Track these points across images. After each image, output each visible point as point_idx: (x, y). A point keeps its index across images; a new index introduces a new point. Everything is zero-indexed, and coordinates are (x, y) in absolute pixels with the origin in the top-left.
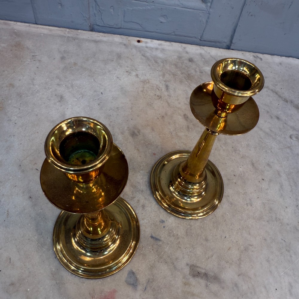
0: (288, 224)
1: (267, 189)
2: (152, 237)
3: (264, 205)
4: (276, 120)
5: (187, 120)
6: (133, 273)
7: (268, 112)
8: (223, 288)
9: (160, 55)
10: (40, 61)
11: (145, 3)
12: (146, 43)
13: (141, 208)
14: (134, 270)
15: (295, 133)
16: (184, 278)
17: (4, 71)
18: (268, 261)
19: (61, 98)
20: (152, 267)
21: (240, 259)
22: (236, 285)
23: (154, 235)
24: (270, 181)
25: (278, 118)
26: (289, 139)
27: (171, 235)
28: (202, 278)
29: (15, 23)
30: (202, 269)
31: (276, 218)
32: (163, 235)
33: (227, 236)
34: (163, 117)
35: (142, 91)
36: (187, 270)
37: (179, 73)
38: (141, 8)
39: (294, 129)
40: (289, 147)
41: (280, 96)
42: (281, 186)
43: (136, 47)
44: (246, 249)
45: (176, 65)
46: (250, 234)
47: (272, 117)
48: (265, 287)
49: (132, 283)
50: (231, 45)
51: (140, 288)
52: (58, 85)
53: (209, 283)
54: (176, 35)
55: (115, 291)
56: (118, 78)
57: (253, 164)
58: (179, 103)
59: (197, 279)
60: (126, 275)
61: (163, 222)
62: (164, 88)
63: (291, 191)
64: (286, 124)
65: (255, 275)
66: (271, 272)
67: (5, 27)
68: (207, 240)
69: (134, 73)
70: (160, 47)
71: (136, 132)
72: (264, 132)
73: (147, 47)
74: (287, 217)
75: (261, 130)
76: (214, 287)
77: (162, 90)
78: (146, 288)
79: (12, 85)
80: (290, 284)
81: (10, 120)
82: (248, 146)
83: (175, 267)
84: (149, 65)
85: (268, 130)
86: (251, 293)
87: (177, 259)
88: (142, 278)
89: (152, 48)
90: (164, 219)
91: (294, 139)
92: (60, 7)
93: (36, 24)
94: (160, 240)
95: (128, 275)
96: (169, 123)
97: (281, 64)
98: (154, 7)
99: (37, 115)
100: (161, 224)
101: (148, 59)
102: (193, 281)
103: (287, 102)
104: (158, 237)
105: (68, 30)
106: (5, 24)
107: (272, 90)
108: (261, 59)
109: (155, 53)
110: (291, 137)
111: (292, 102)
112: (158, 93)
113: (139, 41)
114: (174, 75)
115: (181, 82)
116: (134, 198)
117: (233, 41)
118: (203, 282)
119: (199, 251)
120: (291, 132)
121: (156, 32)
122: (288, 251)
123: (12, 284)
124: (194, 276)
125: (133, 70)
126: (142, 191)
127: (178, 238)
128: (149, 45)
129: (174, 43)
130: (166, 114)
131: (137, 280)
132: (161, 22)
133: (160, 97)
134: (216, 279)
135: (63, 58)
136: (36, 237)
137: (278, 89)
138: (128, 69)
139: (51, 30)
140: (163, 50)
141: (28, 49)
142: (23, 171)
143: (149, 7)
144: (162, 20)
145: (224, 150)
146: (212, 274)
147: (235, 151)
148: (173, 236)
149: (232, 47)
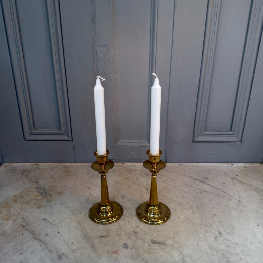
0: (197, 223)
1: (187, 212)
2: (133, 232)
3: (185, 218)
4: (191, 187)
5: (147, 190)
6: (126, 244)
7: (186, 184)
8: (166, 246)
9: (134, 168)
10: (78, 176)
11: (124, 147)
12: (126, 164)
13: (128, 223)
14: (126, 243)
15: (200, 191)
16: (148, 244)
17: (62, 181)
18: (187, 236)
19: (89, 188)
20: (134, 242)
21: (174, 237)
22: (172, 245)
23: (134, 231)
24: (188, 209)
25: (191, 186)
26: (197, 193)
27: (142, 231)
28: (157, 244)
29: (65, 163)
30: (157, 241)
31: (191, 222)
32: (138, 231)
33: (168, 229)
34: (136, 190)
35: (126, 182)
36: (150, 242)
37: (143, 173)
38: (122, 149)
39: (199, 189)
40: (197, 196)
41: (192, 178)
42: (193, 211)
43: (121, 166)
44: (177, 233)
45: (141, 171)
46: (178, 228)
47: (188, 186)
48: (186, 245)
49: (125, 247)
50: (166, 160)
51: (129, 248)
52: (87, 183)
53: (160, 245)
54: (140, 159)
55: (118, 250)
56: (114, 178)
57: (179, 204)
58: (143, 184)
59: (154, 244)
60: (123, 245)
61: (138, 226)
62: (136, 180)
63: (198, 212)
64: (195, 188)
65: (181, 241)
66: (188, 240)
67: (61, 165)
68: (158, 231)
69: (121, 176)
70: (133, 165)
71: (124, 196)
72: (185, 192)
73: (127, 166)
74: (196, 221)
75: (183, 191)
76: (162, 246)
77: (135, 180)
78: (132, 248)
79: (66, 186)
80: (198, 244)
81: (67, 198)
82: (177, 197)
83: (144, 241)
84: (128, 172)
85: (186, 191)
86: (179, 247)
87: (145, 238)
88: (130, 245)
89: (129, 166)
90: (138, 225)
91: (200, 193)
92: (86, 153)
93: (75, 162)
94: (137, 233)
95: (124, 245)
96: (139, 192)
97: (192, 166)
98: (128, 148)
99: (78, 195)
100: (137, 227)
101: (128, 170)
102: (152, 245)
103: (196, 180)
104: (136, 232)
105: (90, 163)
106: (61, 164)
107: (188, 176)
108: (182, 165)
109: (131, 167)
110: (198, 193)
111: (198, 180)
112: (133, 182)
113: (123, 164)
114: (140, 174)
115: (144, 177)
116: (124, 219)
117: (167, 158)
118: (157, 245)
119: (155, 235)
120: (198, 191)
121: (131, 159)
122: (197, 232)
123: (74, 250)
124: (153, 243)
125: (121, 175)
126: (128, 217)
127: (145, 231)
128: (127, 165)
129: (140, 163)
130: (137, 189)
131: (127, 246)
132: (132, 154)
133: (134, 183)
134: (163, 244)
135: (88, 174)
136: (82, 235)
137: (191, 175)
138: (118, 174)
139: (82, 164)
140: (134, 166)
141: (72, 172)
142: (74, 214)
143: (126, 148)
144: (132, 153)
145: (165, 200)
146: (161, 242)
147: (171, 199)
148: (143, 231)
149: (167, 162)
